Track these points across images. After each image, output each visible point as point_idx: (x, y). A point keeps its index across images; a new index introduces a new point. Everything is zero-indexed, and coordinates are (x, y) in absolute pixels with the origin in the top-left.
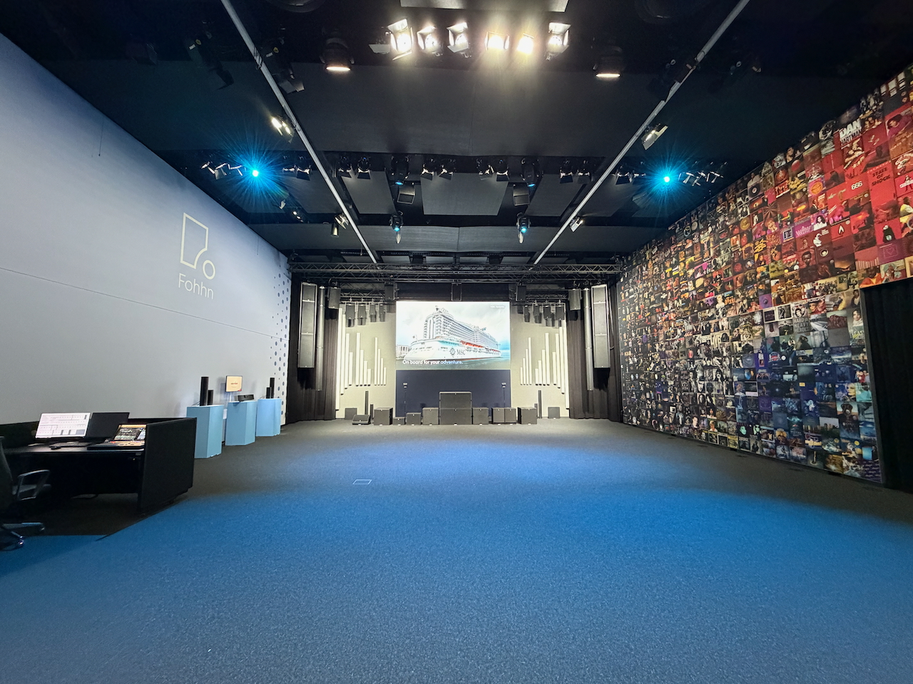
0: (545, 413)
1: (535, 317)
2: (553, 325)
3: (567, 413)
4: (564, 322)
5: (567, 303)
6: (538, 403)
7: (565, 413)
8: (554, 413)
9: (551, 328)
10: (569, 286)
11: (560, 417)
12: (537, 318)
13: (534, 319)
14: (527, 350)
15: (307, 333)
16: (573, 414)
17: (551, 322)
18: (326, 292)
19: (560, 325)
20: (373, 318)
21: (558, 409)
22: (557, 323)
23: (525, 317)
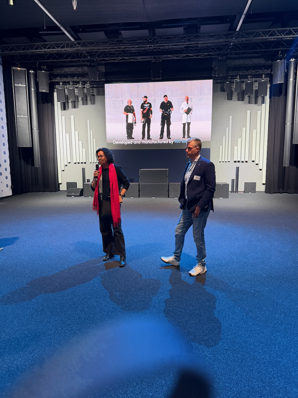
0: (241, 188)
1: (238, 95)
2: (256, 103)
3: (263, 189)
4: (267, 99)
5: (271, 77)
6: (235, 178)
7: (261, 188)
8: (250, 187)
9: (253, 106)
10: (274, 57)
11: (255, 192)
12: (240, 95)
13: (237, 97)
14: (227, 128)
15: (22, 116)
16: (269, 190)
17: (253, 99)
18: (36, 76)
19: (263, 102)
20: (85, 101)
21: (254, 184)
22: (260, 99)
23: (228, 95)
